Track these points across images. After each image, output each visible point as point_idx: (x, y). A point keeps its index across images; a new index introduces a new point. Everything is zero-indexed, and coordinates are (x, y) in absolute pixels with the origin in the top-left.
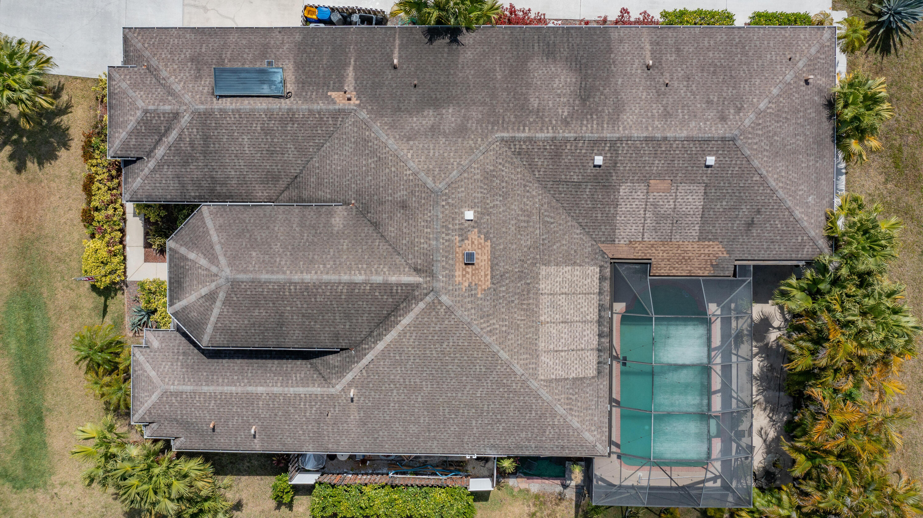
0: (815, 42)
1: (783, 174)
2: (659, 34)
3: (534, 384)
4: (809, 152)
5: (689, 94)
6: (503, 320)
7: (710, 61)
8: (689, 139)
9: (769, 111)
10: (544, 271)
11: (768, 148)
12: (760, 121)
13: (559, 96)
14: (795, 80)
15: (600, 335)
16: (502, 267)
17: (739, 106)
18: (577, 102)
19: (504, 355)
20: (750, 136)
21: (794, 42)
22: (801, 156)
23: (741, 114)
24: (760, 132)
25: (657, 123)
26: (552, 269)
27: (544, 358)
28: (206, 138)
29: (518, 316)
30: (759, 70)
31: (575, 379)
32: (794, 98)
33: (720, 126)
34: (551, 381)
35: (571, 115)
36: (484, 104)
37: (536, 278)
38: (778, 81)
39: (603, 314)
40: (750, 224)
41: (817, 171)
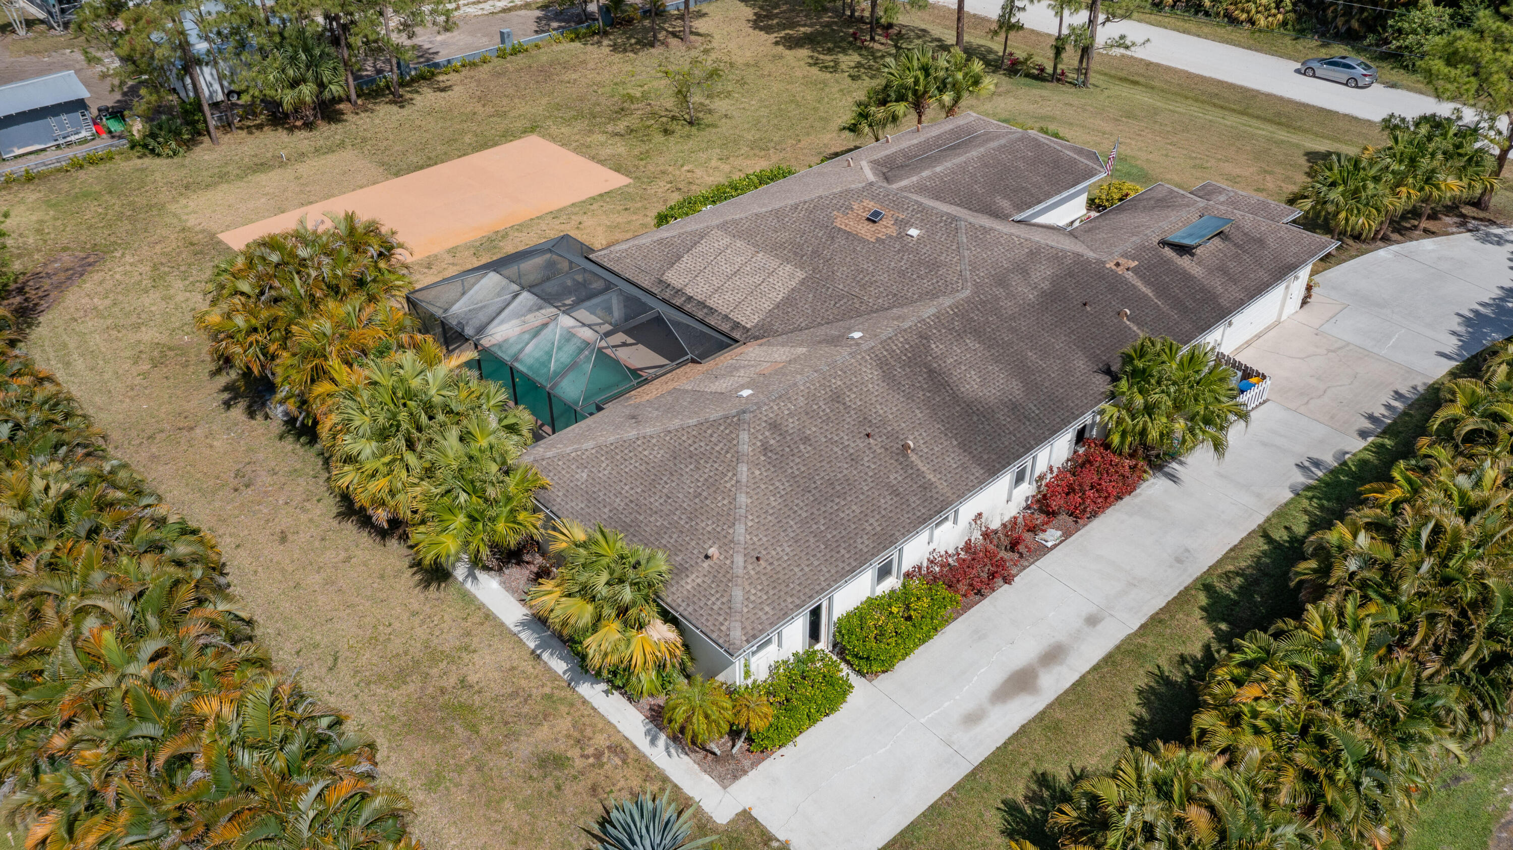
0: (745, 610)
1: (646, 453)
2: (935, 502)
3: (715, 223)
4: (632, 505)
5: (836, 438)
6: (794, 223)
7: (849, 499)
9: (730, 474)
10: (800, 275)
11: (692, 449)
12: (729, 456)
13: (958, 363)
14: (730, 537)
16: (840, 242)
17: (770, 454)
18: (935, 365)
19: (766, 210)
20: (727, 431)
21: (771, 592)
22: (639, 490)
23: (759, 444)
24: (717, 448)
25: (839, 383)
26: (794, 283)
29: (784, 236)
30: (784, 521)
32: (710, 522)
33: (771, 415)
34: (702, 238)
35: (927, 348)
36: (1013, 318)
37: (800, 266)
38: (750, 517)
39: (705, 310)
40: (633, 417)
41: (601, 505)
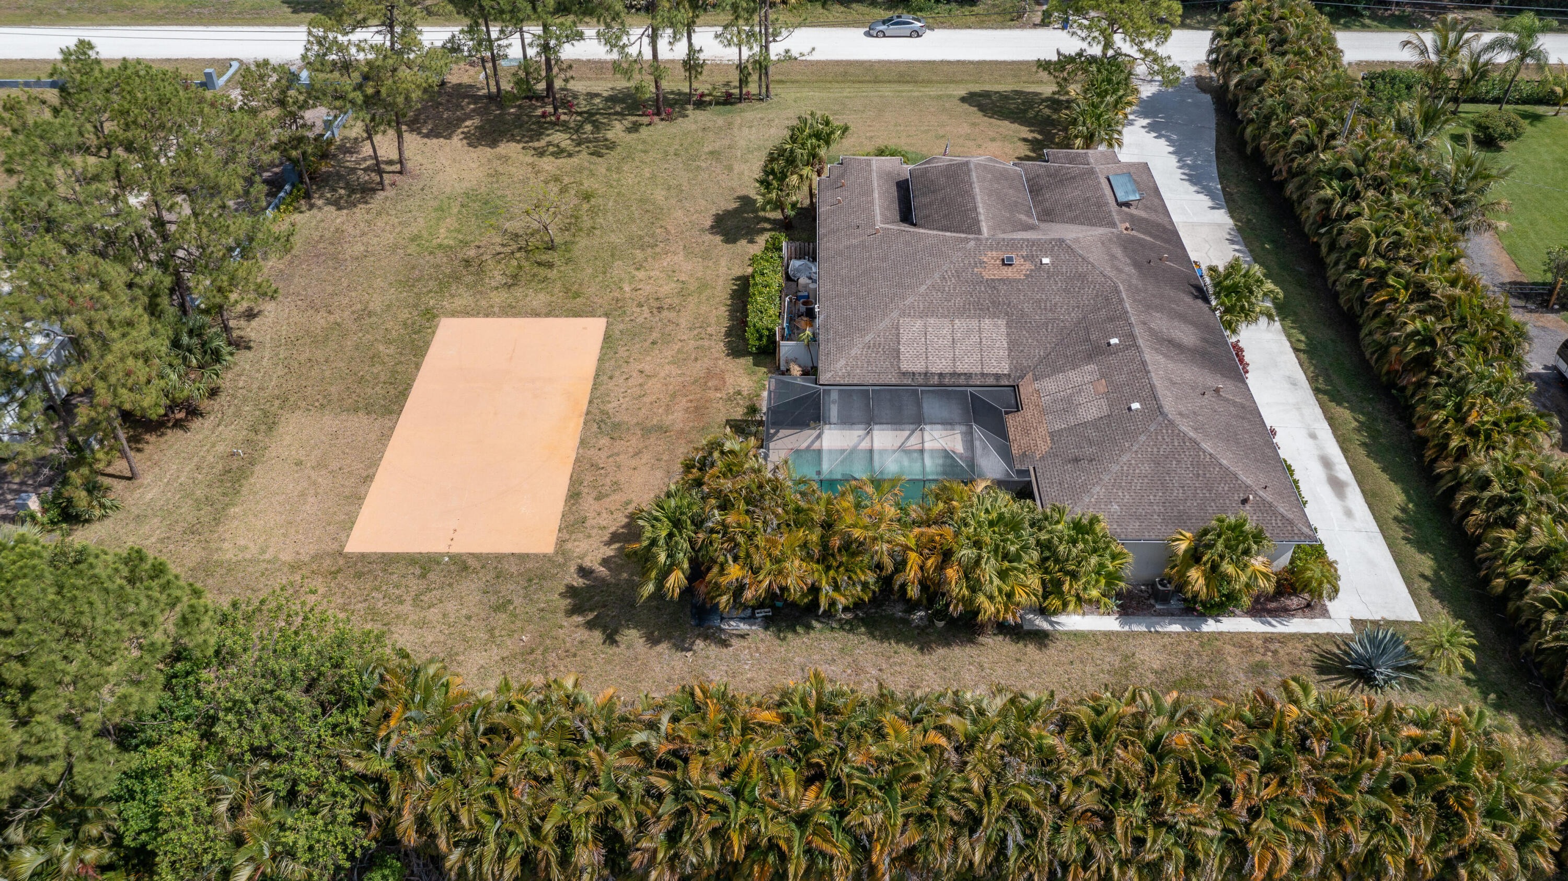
3: (895, 314)
5: (1199, 404)
6: (955, 289)
7: (1239, 433)
8: (1152, 387)
9: (1201, 453)
10: (1002, 322)
12: (1188, 444)
14: (1243, 485)
15: (941, 375)
16: (1003, 289)
17: (1199, 431)
18: (1165, 337)
19: (923, 289)
20: (1170, 431)
22: (1160, 494)
23: (1191, 428)
24: (1176, 444)
25: (1162, 373)
26: (1003, 329)
27: (919, 323)
28: (1074, 178)
29: (958, 301)
30: (1244, 462)
31: (898, 351)
32: (1223, 485)
33: (1173, 409)
34: (898, 329)
36: (1145, 288)
37: (994, 316)
38: (1237, 469)
39: (963, 377)
40: (1076, 460)
41: (1149, 517)
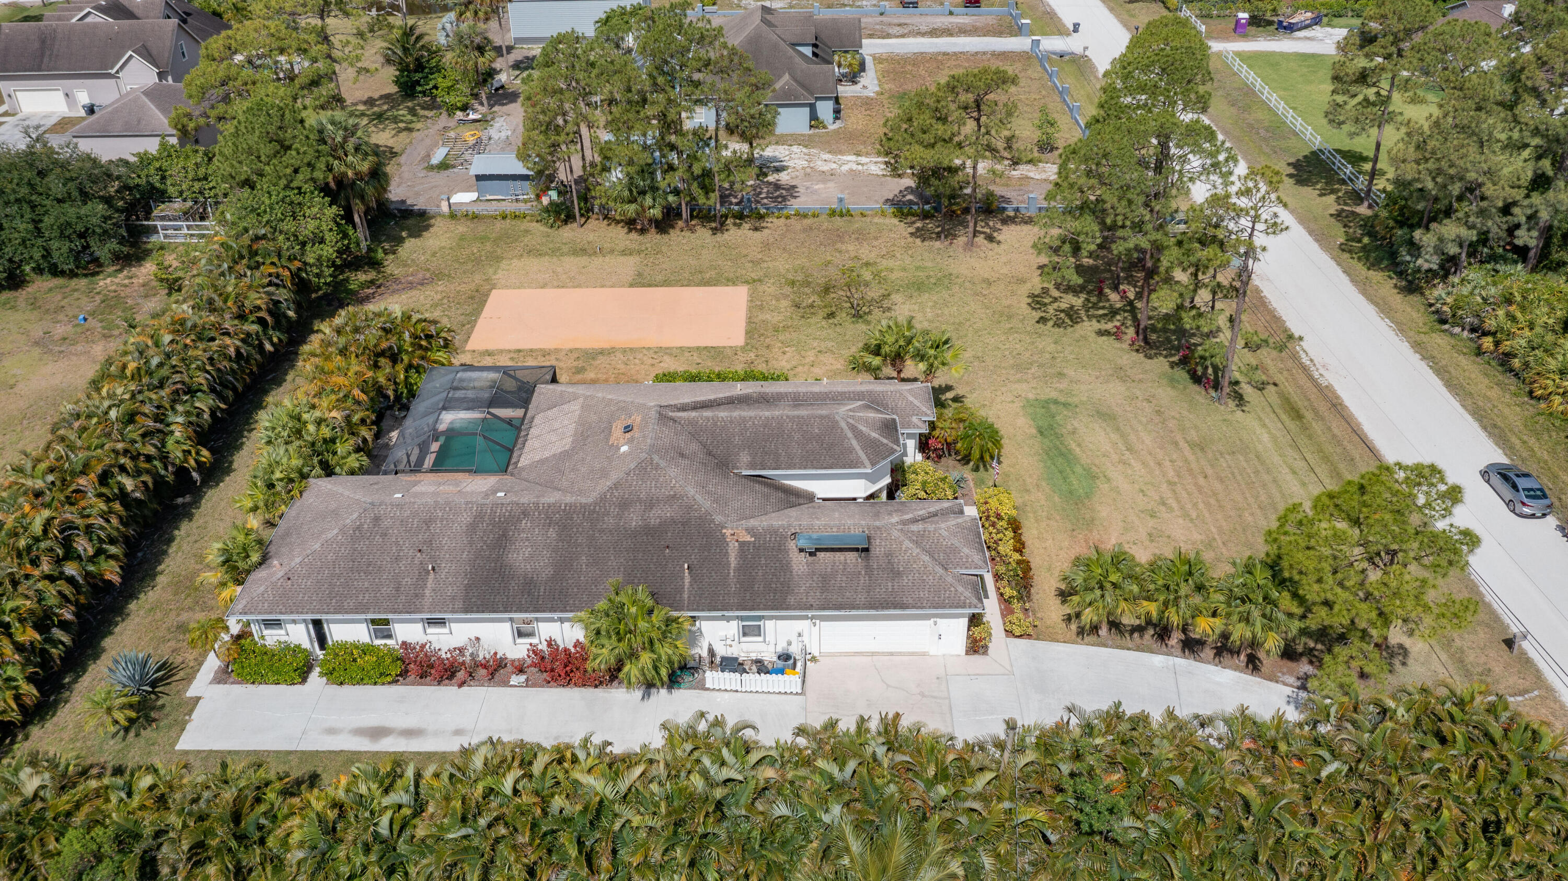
0: (256, 599)
5: (401, 543)
6: (606, 412)
7: (369, 577)
9: (330, 531)
13: (527, 539)
15: (526, 435)
16: (601, 436)
17: (357, 532)
18: (511, 533)
20: (356, 509)
21: (277, 598)
23: (358, 523)
25: (440, 514)
26: (560, 451)
27: (577, 407)
29: (593, 418)
30: (324, 569)
31: (554, 407)
32: (299, 550)
33: (382, 512)
34: (574, 400)
35: (519, 521)
36: (602, 531)
38: (310, 557)
39: (522, 446)
